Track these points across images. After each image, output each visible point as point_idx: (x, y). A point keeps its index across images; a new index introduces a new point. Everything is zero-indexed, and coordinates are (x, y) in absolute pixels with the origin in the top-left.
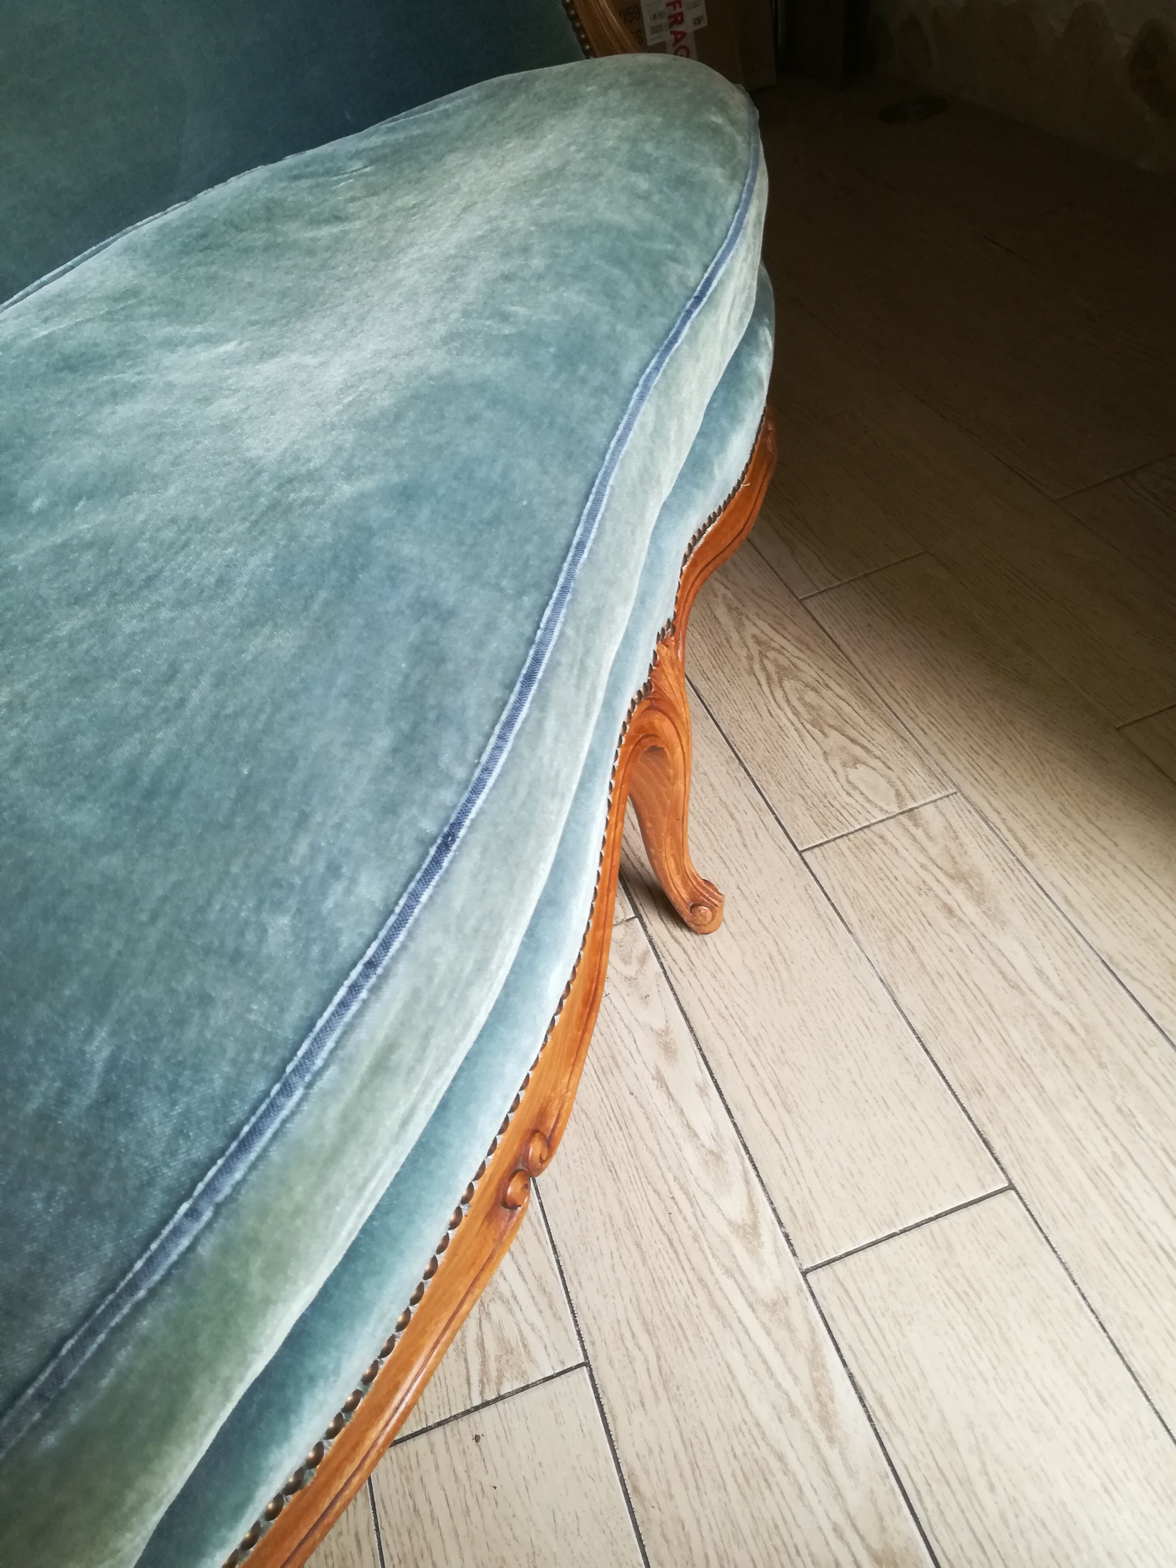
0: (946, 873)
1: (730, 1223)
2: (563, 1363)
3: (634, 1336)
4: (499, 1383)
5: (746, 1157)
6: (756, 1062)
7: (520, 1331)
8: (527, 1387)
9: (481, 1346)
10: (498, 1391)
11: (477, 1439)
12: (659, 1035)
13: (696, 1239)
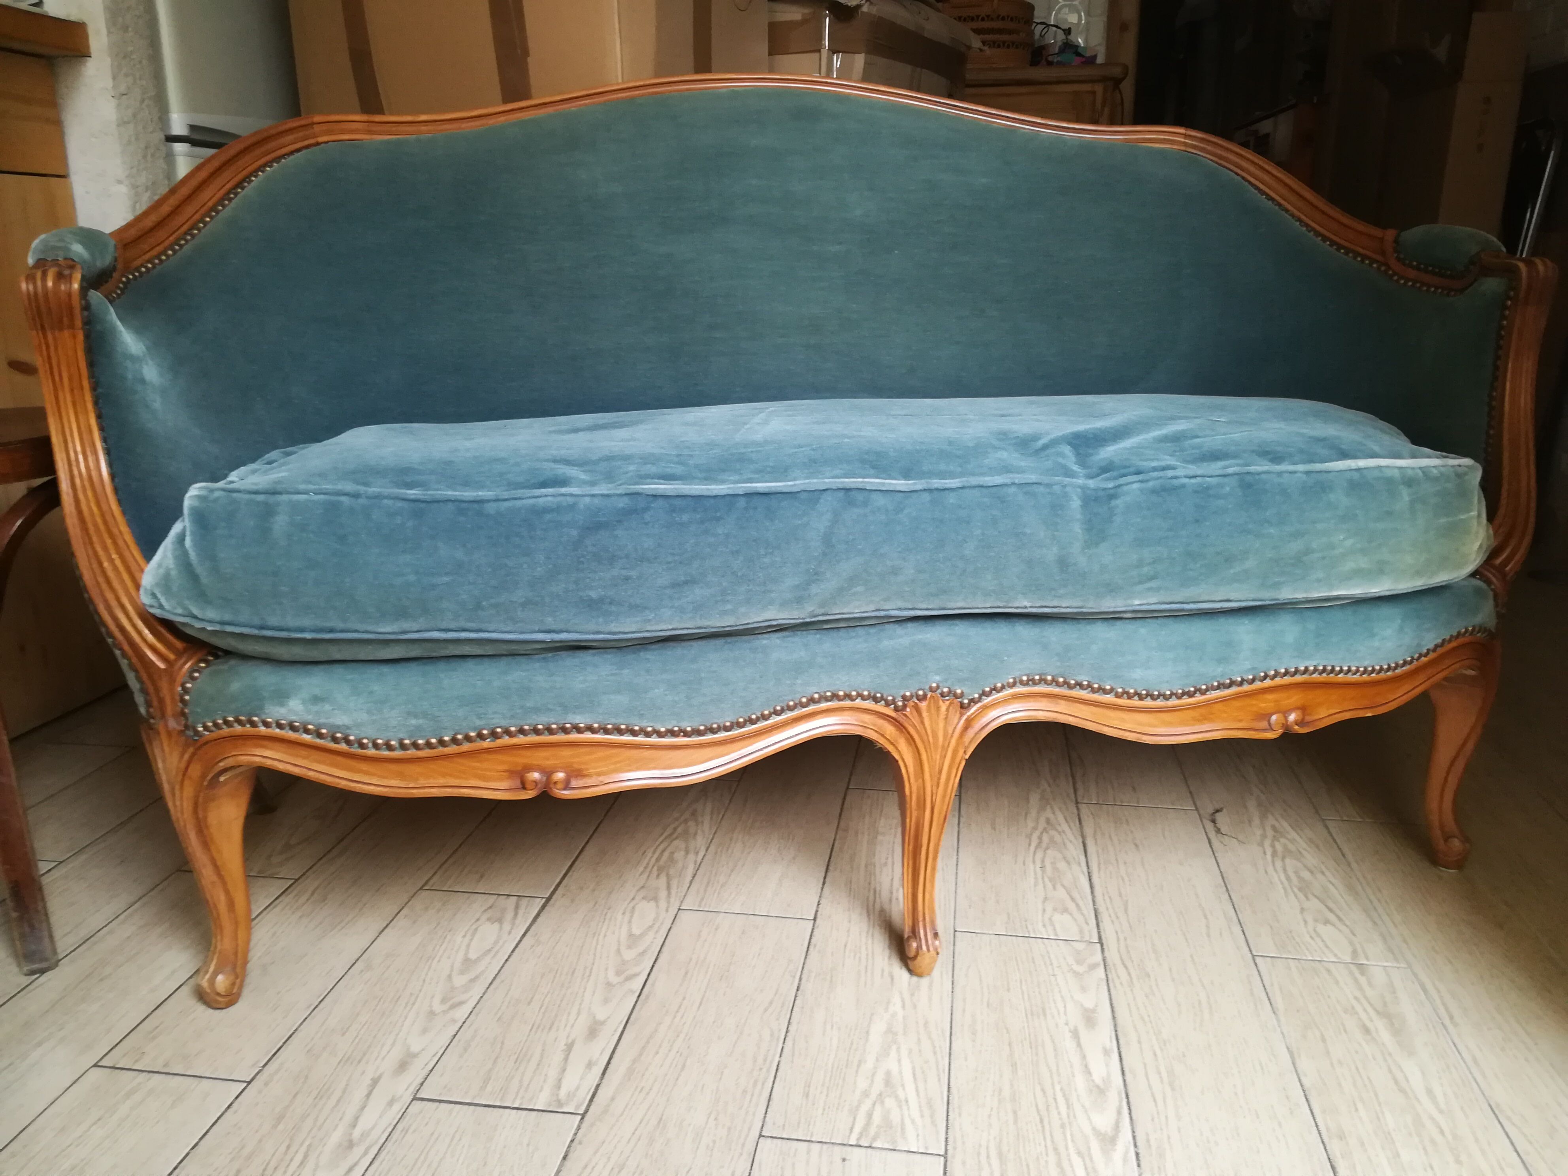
0: (1375, 1010)
1: (1094, 1129)
2: (926, 1148)
3: (988, 1157)
4: (874, 1139)
5: (1125, 1101)
6: (1158, 1052)
7: (902, 1120)
8: (894, 1150)
9: (870, 1115)
10: (871, 1143)
11: (844, 1160)
12: (1086, 1010)
13: (1063, 1126)
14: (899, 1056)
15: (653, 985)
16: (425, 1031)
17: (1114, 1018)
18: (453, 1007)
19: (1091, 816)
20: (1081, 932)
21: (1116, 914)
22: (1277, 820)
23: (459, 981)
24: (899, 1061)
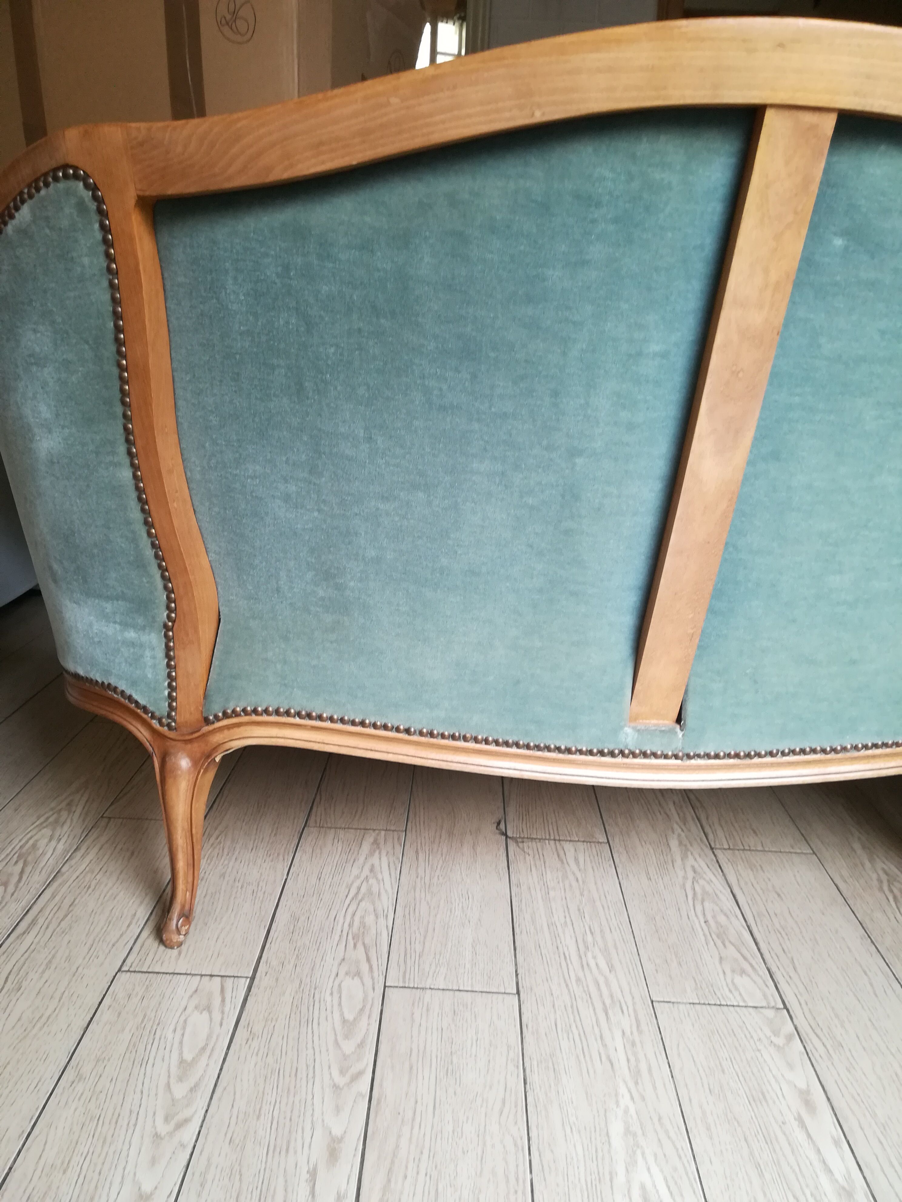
14: (646, 1163)
15: (381, 1086)
16: (153, 1161)
17: (828, 1099)
18: (179, 1126)
19: (729, 863)
20: (765, 996)
21: (788, 973)
22: (884, 863)
23: (180, 1091)
24: (649, 1169)
